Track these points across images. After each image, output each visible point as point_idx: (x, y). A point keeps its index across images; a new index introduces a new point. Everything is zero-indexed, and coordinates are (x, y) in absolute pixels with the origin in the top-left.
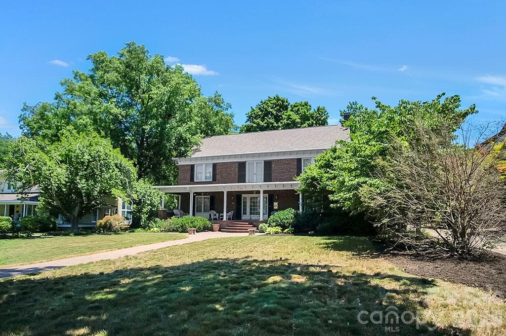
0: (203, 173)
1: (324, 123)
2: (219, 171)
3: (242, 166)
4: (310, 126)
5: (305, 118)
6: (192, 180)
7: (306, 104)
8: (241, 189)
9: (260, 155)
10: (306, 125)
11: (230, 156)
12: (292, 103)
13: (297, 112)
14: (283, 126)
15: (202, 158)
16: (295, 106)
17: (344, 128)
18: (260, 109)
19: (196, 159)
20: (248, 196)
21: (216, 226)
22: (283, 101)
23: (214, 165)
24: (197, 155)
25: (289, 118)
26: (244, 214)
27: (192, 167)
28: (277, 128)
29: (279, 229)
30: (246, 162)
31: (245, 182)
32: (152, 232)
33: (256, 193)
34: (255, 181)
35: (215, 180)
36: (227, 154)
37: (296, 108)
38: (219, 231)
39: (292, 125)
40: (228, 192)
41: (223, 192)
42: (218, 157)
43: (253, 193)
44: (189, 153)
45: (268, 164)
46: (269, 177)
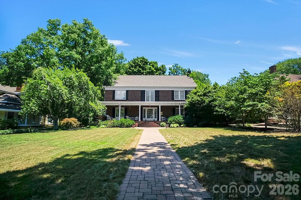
0: (120, 95)
1: (164, 73)
2: (130, 95)
3: (143, 92)
4: (160, 74)
5: (157, 69)
6: (113, 99)
7: (156, 63)
9: (153, 87)
10: (157, 73)
11: (137, 87)
12: (150, 61)
13: (153, 66)
15: (120, 87)
16: (151, 63)
17: (189, 77)
18: (132, 62)
19: (117, 87)
20: (146, 108)
21: (137, 124)
22: (146, 60)
23: (127, 91)
24: (116, 85)
25: (150, 69)
27: (114, 91)
29: (178, 125)
30: (145, 90)
31: (145, 101)
33: (151, 107)
34: (150, 102)
35: (127, 99)
36: (135, 86)
37: (154, 64)
38: (138, 127)
39: (151, 73)
40: (141, 106)
41: (139, 106)
42: (130, 87)
43: (149, 107)
44: (113, 84)
45: (157, 92)
46: (157, 99)
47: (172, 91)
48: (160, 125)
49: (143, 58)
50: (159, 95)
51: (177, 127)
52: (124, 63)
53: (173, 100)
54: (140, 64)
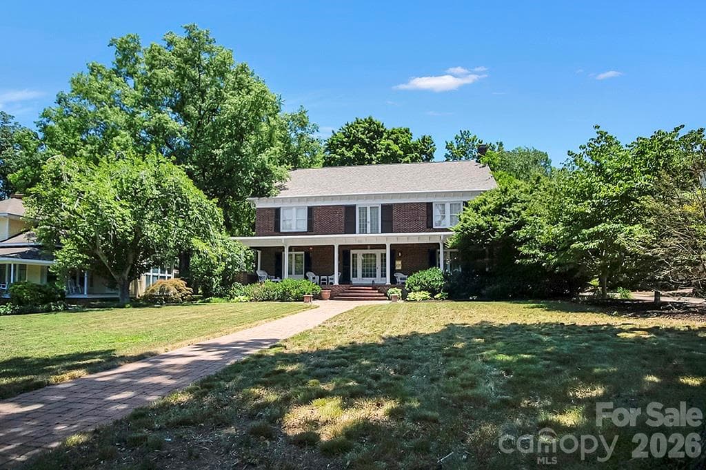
0: (294, 220)
1: (429, 158)
2: (318, 218)
3: (350, 210)
4: (414, 160)
5: (407, 149)
6: (277, 230)
7: (407, 131)
8: (359, 242)
9: (376, 196)
10: (407, 159)
11: (333, 198)
12: (389, 129)
13: (396, 141)
14: (378, 159)
15: (292, 199)
16: (392, 133)
17: (482, 165)
18: (344, 133)
19: (284, 200)
20: (359, 252)
21: (327, 293)
22: (378, 126)
23: (310, 209)
24: (283, 194)
25: (387, 149)
26: (353, 277)
27: (277, 210)
28: (370, 162)
29: (427, 294)
30: (354, 207)
31: (355, 233)
32: (237, 301)
33: (371, 249)
34: (368, 236)
35: (311, 230)
36: (329, 195)
37: (395, 136)
38: (331, 299)
39: (391, 159)
40: (340, 246)
41: (333, 246)
42: (316, 198)
43: (367, 249)
44: (273, 191)
45: (387, 209)
46: (387, 227)
47: (427, 203)
48: (386, 295)
49: (371, 122)
50: (391, 216)
51: (425, 299)
52: (311, 136)
53: (429, 227)
54: (363, 137)
